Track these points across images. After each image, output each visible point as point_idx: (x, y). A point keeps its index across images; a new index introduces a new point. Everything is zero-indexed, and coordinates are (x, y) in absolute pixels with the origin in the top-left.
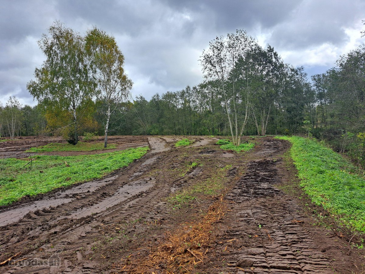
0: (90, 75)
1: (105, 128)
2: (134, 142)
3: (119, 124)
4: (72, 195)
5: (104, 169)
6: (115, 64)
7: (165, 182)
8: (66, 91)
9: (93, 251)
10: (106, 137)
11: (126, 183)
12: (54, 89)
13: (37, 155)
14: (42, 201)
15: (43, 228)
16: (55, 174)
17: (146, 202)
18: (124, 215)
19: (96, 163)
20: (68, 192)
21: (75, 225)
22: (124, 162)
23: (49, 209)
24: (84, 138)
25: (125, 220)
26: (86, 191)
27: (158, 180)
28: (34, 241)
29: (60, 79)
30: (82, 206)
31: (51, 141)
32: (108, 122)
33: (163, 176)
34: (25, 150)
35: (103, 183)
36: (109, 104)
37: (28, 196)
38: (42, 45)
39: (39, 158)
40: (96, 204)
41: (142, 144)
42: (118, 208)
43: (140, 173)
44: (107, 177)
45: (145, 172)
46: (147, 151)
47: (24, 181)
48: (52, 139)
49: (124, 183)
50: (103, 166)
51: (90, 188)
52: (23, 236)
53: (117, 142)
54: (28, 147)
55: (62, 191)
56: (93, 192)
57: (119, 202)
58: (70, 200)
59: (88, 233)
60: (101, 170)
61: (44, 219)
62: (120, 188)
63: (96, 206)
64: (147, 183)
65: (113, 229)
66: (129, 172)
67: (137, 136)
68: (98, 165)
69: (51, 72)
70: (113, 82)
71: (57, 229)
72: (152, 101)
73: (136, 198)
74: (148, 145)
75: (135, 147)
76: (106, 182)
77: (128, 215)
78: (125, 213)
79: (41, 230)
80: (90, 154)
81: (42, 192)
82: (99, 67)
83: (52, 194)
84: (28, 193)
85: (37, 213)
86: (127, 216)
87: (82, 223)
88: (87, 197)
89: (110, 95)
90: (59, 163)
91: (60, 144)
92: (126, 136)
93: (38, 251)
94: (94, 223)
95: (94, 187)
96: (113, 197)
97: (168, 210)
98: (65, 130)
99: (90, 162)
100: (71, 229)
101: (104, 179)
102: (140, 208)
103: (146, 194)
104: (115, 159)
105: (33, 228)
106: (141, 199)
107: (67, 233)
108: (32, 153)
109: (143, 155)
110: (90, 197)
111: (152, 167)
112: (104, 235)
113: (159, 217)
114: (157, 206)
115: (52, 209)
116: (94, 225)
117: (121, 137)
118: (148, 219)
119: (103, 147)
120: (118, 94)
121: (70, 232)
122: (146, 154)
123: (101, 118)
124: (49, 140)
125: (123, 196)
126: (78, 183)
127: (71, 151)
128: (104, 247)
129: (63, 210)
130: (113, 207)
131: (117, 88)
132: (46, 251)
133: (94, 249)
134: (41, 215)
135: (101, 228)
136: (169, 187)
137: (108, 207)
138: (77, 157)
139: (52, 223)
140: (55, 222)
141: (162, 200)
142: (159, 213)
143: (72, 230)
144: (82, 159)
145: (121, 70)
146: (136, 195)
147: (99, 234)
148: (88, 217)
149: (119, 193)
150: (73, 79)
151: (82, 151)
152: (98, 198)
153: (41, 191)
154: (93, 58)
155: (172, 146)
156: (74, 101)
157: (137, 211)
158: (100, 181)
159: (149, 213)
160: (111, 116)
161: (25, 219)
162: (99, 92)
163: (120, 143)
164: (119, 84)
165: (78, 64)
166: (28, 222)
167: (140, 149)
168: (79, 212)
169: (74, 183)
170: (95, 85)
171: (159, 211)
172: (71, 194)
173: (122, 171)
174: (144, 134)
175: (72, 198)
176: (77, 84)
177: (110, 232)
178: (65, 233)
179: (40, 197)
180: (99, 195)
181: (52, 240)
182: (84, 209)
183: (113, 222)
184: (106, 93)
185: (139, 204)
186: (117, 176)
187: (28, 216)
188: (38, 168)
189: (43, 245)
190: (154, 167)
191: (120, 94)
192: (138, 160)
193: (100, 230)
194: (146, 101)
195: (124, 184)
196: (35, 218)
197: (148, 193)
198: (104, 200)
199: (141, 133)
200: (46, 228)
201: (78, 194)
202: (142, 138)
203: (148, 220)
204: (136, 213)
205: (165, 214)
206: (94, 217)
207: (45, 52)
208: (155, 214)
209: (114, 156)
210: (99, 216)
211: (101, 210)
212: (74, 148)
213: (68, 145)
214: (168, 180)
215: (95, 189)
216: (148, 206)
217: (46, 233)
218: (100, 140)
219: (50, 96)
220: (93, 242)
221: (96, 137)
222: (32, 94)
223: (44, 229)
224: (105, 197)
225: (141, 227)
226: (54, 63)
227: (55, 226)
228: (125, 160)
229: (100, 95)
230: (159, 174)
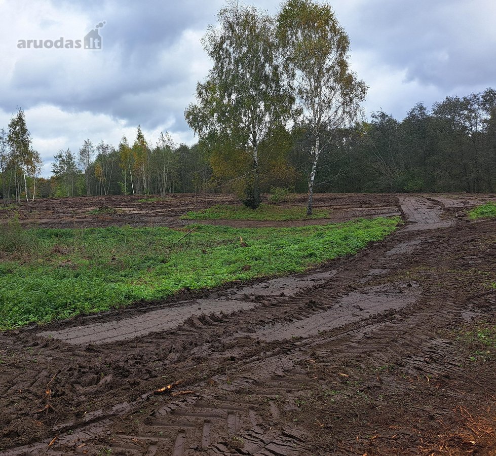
0: (284, 82)
1: (308, 179)
2: (367, 206)
3: (335, 170)
4: (254, 297)
5: (307, 256)
6: (330, 56)
7: (445, 296)
8: (242, 116)
9: (299, 407)
10: (310, 195)
11: (355, 289)
12: (223, 113)
13: (196, 224)
14: (208, 301)
15: (213, 346)
16: (225, 257)
17: (402, 333)
18: (355, 351)
19: (292, 243)
20: (247, 291)
21: (265, 353)
22: (347, 245)
23: (220, 316)
24: (270, 196)
25: (358, 361)
26: (279, 293)
27: (428, 291)
28: (201, 365)
29: (233, 97)
30: (273, 320)
31: (217, 202)
32: (314, 167)
33: (438, 282)
34: (181, 216)
35: (308, 283)
36: (317, 133)
37: (188, 289)
38: (208, 43)
39: (199, 228)
40: (298, 320)
41: (386, 211)
42: (342, 335)
43: (385, 271)
44: (314, 271)
45: (395, 269)
46: (398, 226)
47: (181, 263)
48: (220, 198)
49: (350, 286)
50: (307, 249)
51: (284, 288)
52: (185, 354)
53: (331, 206)
54: (185, 211)
55: (237, 288)
56: (291, 297)
57: (344, 324)
58: (251, 305)
59: (287, 371)
60: (303, 257)
61: (214, 331)
62: (343, 296)
63: (298, 324)
64: (401, 292)
65: (335, 375)
66: (359, 266)
67: (373, 195)
68: (296, 247)
69: (220, 86)
70: (325, 91)
71: (235, 353)
72: (407, 121)
73: (378, 322)
74: (400, 214)
75: (370, 216)
76: (314, 280)
77: (363, 353)
78: (357, 348)
79: (209, 348)
80: (281, 226)
81: (207, 285)
82: (300, 67)
83: (222, 290)
84: (188, 284)
85: (202, 319)
86: (363, 355)
87: (276, 350)
88: (281, 304)
89: (320, 116)
90: (230, 238)
91: (231, 206)
92: (349, 194)
93: (208, 384)
94: (298, 356)
95: (291, 286)
96: (329, 312)
97: (458, 358)
98: (239, 182)
99: (282, 241)
100: (257, 357)
101: (309, 275)
102: (388, 343)
103: (400, 315)
104: (328, 238)
105: (199, 343)
106: (389, 324)
107: (251, 364)
108: (189, 220)
109: (389, 233)
110: (286, 305)
111: (410, 261)
112: (318, 381)
113: (436, 370)
114: (429, 345)
115: (225, 316)
116: (296, 359)
117: (341, 196)
118: (409, 368)
119: (305, 215)
120: (336, 112)
121: (255, 362)
122: (395, 231)
123: (302, 161)
124: (214, 199)
125: (350, 312)
126: (263, 277)
127: (248, 220)
128: (319, 405)
129: (242, 322)
130: (331, 331)
131: (334, 100)
132: (220, 386)
133: (300, 404)
134: (209, 325)
135: (310, 368)
136: (457, 308)
137: (322, 330)
138: (258, 230)
139: (226, 340)
140: (231, 340)
141: (440, 334)
142: (435, 361)
143: (258, 359)
144: (267, 235)
145: (343, 65)
146: (379, 315)
147: (307, 378)
148: (286, 342)
149: (340, 306)
150: (254, 93)
151: (266, 221)
152: (300, 308)
153: (206, 283)
154: (290, 51)
155: (460, 218)
156: (254, 132)
157: (383, 348)
158: (302, 279)
159: (410, 357)
160: (320, 155)
161: (186, 327)
162: (299, 112)
163: (337, 207)
164: (338, 93)
165: (263, 66)
166: (191, 333)
167: (380, 220)
168: (269, 331)
169: (256, 277)
170: (292, 100)
171: (435, 356)
172: (252, 295)
173: (344, 263)
174: (388, 189)
175: (255, 302)
176: (261, 102)
177: (328, 379)
178: (248, 363)
179: (204, 293)
180: (302, 305)
181: (229, 370)
182: (278, 325)
183: (335, 361)
184: (312, 113)
185: (386, 334)
186: (334, 272)
187: (190, 321)
188: (199, 245)
189: (214, 375)
190: (416, 262)
191: (340, 112)
192: (377, 244)
193: (309, 370)
194: (395, 122)
195: (351, 289)
196: (201, 328)
197: (404, 313)
198: (313, 314)
199: (382, 187)
200: (217, 348)
201: (264, 296)
202: (386, 198)
203: (410, 372)
204: (381, 351)
205: (451, 366)
206: (296, 343)
207: (212, 54)
208: (426, 362)
209: (327, 232)
210: (307, 344)
211: (308, 333)
212: (254, 215)
213: (244, 208)
214: (453, 292)
215: (295, 293)
216: (407, 342)
217: (217, 355)
218: (299, 201)
219: (218, 127)
220: (299, 391)
221: (290, 196)
222: (192, 126)
223: (214, 348)
224: (313, 310)
225: (394, 384)
226: (225, 70)
227: (231, 347)
228: (350, 242)
229: (301, 118)
230: (428, 277)
